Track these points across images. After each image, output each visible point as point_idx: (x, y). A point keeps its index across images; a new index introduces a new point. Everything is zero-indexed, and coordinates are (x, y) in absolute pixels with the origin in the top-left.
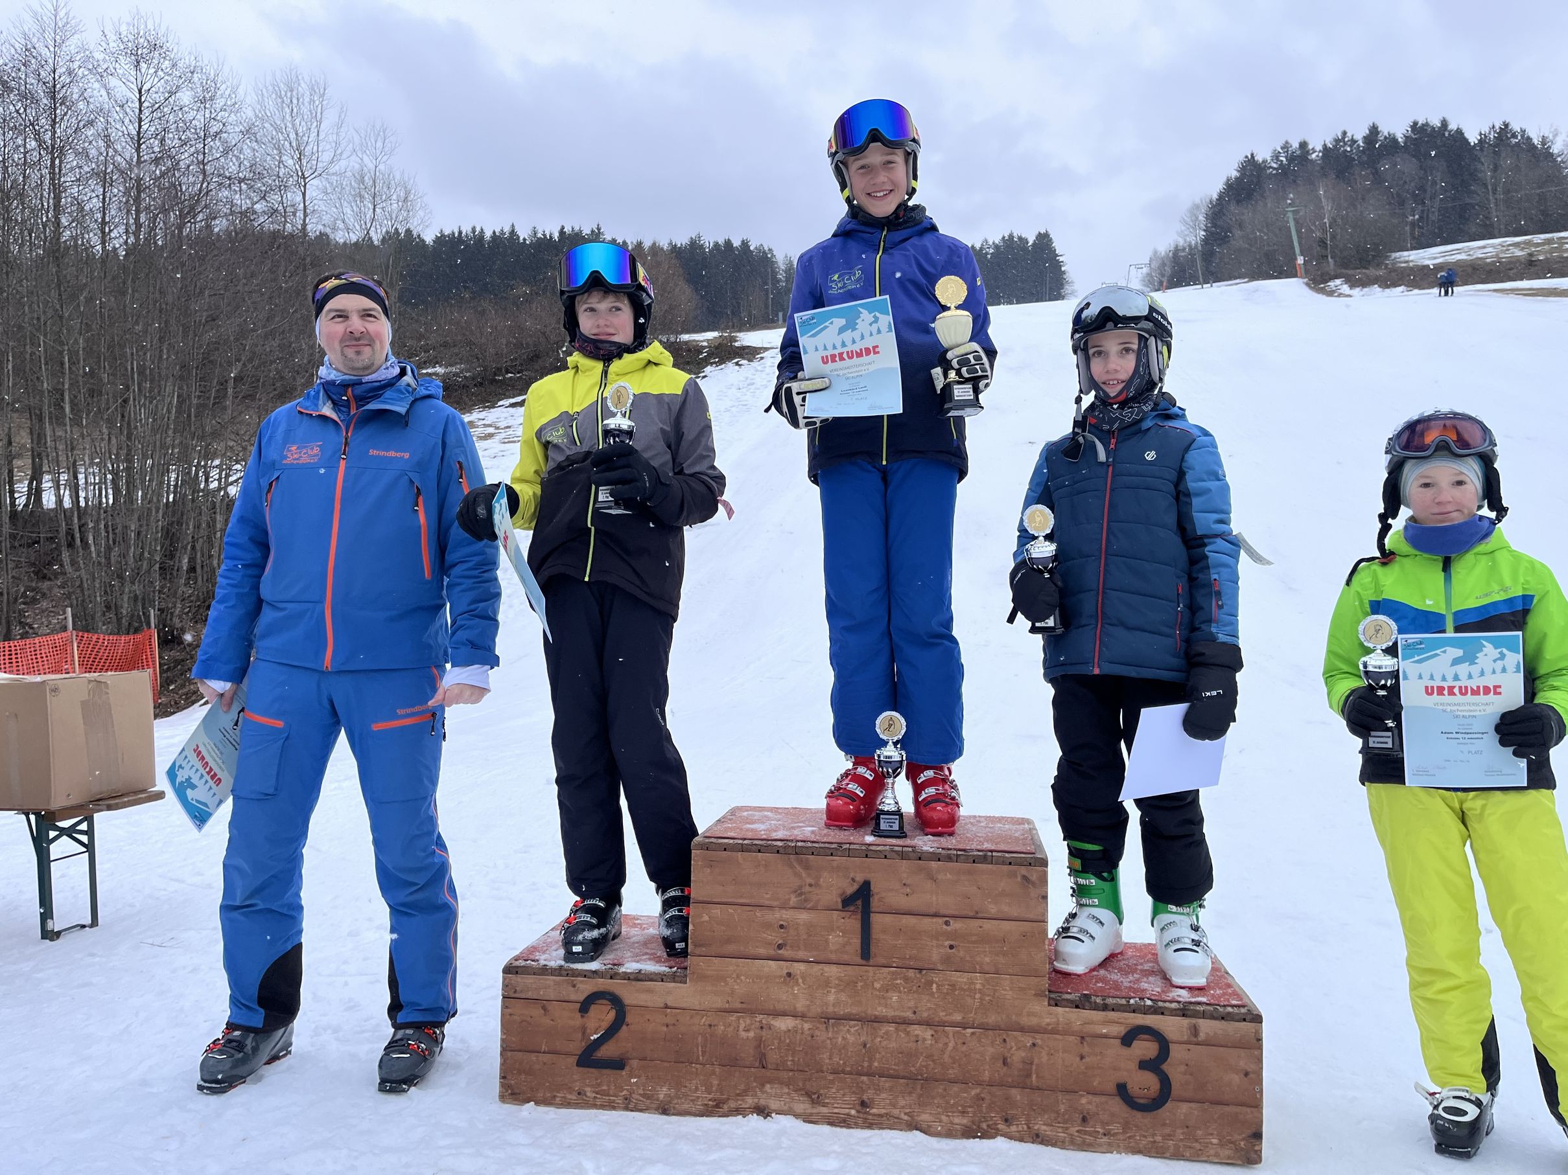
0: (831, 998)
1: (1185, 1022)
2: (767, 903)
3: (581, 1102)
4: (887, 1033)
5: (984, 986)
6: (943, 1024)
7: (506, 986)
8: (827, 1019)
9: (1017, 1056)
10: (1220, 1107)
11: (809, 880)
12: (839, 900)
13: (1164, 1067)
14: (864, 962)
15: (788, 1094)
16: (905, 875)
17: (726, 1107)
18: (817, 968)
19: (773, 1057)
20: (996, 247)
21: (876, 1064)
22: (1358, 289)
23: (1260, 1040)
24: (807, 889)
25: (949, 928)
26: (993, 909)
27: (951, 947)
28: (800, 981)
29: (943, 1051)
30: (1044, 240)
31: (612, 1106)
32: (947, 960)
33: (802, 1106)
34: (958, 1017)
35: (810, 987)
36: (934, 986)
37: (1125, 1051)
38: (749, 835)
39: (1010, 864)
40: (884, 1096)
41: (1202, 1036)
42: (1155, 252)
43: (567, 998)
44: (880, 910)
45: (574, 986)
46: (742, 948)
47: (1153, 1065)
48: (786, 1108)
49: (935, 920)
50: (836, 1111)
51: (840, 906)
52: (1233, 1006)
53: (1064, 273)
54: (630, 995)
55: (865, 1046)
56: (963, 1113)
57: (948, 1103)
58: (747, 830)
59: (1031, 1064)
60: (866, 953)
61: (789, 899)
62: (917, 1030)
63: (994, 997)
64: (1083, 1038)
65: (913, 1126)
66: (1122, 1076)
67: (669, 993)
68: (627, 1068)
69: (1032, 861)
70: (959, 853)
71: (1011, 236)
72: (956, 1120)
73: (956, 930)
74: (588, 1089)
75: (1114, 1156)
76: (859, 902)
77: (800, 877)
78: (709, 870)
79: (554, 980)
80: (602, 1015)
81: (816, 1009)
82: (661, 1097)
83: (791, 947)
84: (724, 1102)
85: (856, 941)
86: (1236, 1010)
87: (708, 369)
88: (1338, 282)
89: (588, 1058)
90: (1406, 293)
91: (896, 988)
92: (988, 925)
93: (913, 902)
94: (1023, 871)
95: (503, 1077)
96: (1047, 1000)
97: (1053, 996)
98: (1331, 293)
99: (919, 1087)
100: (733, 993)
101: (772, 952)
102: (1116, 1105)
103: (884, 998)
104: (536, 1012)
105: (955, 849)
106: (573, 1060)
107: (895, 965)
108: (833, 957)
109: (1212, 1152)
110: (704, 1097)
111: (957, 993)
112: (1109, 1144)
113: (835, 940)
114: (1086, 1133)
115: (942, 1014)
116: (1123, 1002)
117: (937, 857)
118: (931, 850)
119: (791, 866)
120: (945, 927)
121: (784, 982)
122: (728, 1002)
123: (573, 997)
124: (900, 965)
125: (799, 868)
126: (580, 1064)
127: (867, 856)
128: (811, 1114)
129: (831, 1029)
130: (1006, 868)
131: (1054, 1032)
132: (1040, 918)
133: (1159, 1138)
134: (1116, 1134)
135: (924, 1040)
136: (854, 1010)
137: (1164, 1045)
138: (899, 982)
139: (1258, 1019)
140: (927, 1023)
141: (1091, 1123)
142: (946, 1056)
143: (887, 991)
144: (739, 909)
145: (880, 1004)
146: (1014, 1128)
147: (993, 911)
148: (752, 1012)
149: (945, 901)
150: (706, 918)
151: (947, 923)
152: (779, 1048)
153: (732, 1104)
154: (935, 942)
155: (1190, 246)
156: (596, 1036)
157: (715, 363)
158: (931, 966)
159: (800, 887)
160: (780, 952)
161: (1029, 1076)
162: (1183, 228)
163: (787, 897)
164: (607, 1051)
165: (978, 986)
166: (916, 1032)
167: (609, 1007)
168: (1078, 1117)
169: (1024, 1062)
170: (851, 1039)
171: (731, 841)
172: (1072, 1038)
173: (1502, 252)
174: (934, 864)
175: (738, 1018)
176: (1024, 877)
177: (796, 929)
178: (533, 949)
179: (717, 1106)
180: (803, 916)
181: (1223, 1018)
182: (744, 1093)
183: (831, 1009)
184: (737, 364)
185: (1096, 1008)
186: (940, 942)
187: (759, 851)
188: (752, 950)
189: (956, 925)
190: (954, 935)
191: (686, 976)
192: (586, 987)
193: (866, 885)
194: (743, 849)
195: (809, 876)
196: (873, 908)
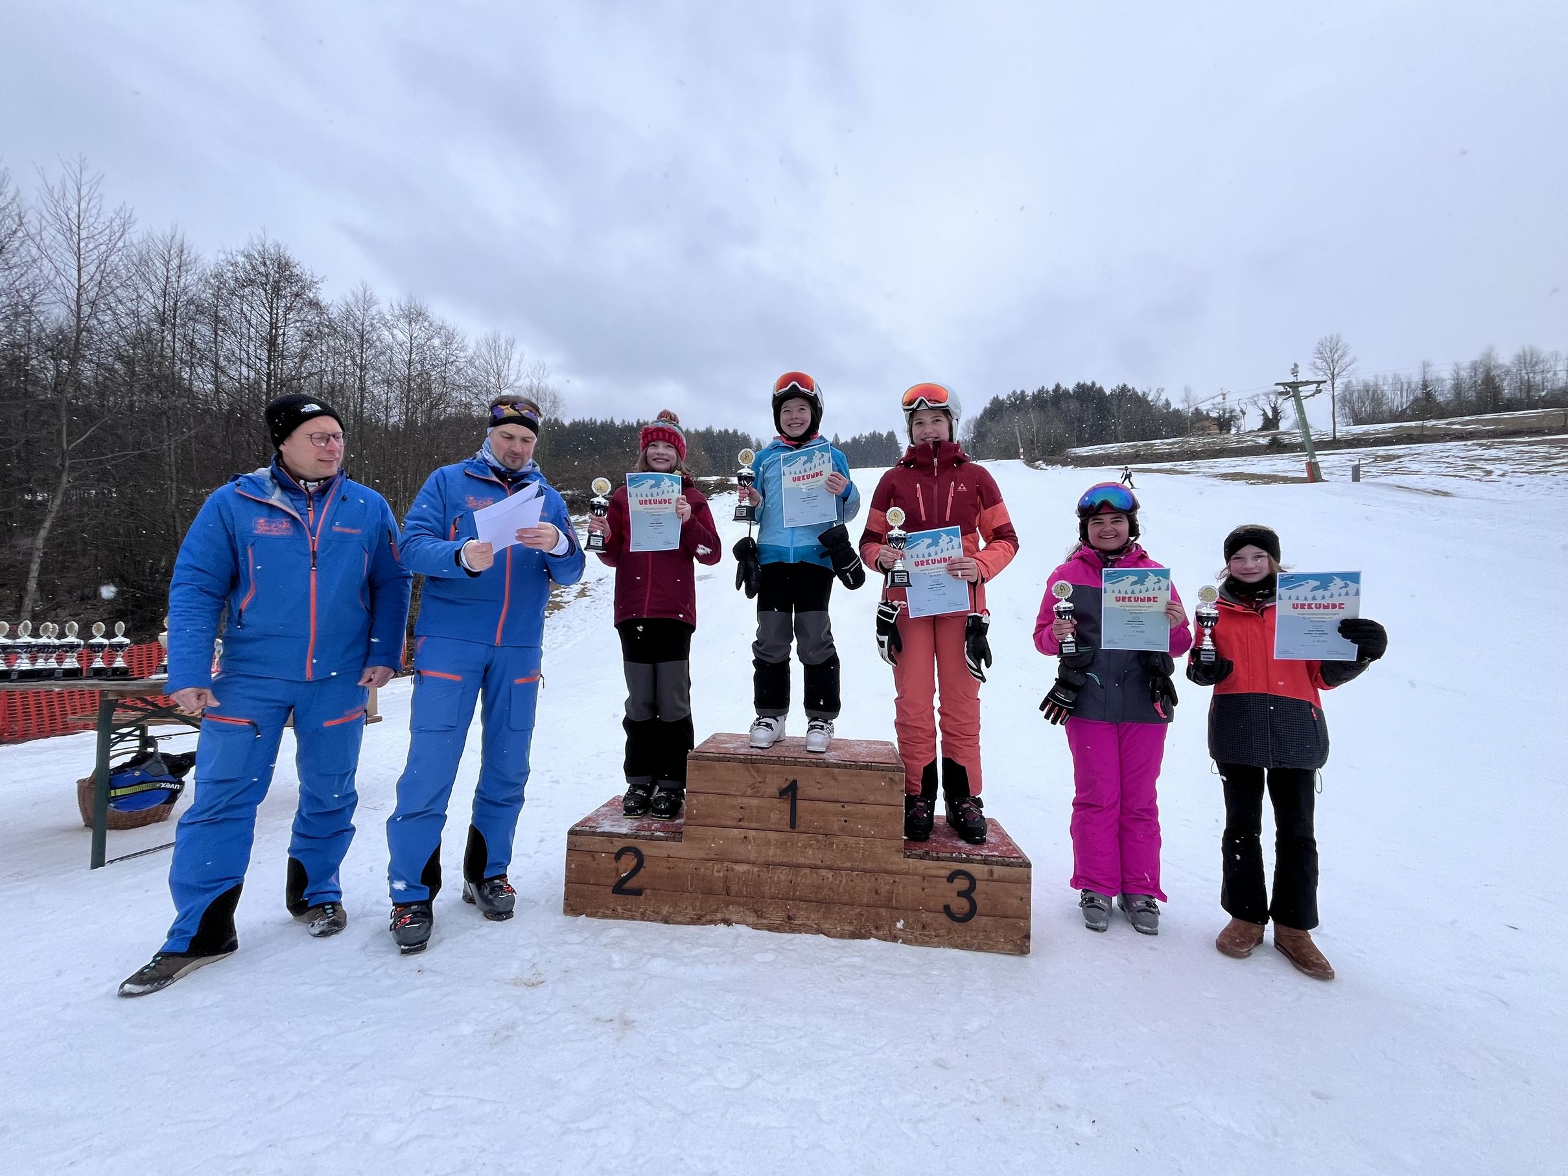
0: (771, 852)
1: (986, 868)
2: (733, 793)
3: (615, 915)
4: (805, 874)
5: (865, 845)
6: (840, 869)
7: (569, 843)
8: (768, 865)
9: (884, 889)
10: (1005, 919)
11: (759, 779)
12: (778, 792)
13: (973, 895)
14: (792, 830)
15: (743, 911)
16: (818, 777)
17: (704, 919)
18: (762, 833)
19: (734, 889)
21: (798, 893)
22: (1050, 466)
23: (1029, 878)
24: (757, 785)
25: (844, 810)
26: (871, 798)
27: (845, 821)
28: (752, 841)
29: (839, 886)
30: (892, 435)
31: (633, 918)
32: (843, 829)
33: (752, 919)
34: (848, 865)
35: (758, 845)
36: (835, 845)
37: (950, 885)
38: (723, 751)
39: (882, 770)
40: (802, 913)
41: (995, 876)
43: (607, 851)
44: (803, 798)
45: (612, 843)
46: (717, 821)
47: (966, 894)
48: (741, 920)
49: (836, 804)
50: (773, 922)
51: (778, 796)
52: (1014, 858)
54: (647, 849)
55: (791, 882)
56: (850, 923)
57: (841, 917)
58: (722, 748)
59: (893, 893)
60: (793, 825)
61: (747, 791)
62: (824, 872)
63: (870, 852)
64: (924, 877)
65: (819, 931)
66: (948, 901)
67: (671, 848)
68: (643, 895)
72: (846, 928)
73: (848, 811)
74: (619, 908)
75: (941, 949)
76: (790, 793)
77: (752, 776)
78: (697, 772)
79: (600, 840)
80: (629, 862)
81: (761, 860)
82: (664, 912)
83: (747, 820)
84: (704, 916)
85: (787, 817)
86: (1015, 860)
88: (1040, 462)
89: (620, 888)
91: (811, 846)
92: (868, 808)
93: (823, 793)
94: (890, 775)
95: (566, 899)
96: (903, 854)
97: (907, 851)
98: (1037, 468)
99: (824, 907)
100: (710, 848)
101: (735, 823)
102: (944, 918)
104: (588, 859)
106: (610, 890)
107: (810, 832)
108: (773, 827)
109: (1000, 947)
110: (691, 912)
111: (848, 849)
112: (939, 942)
113: (774, 816)
114: (925, 935)
115: (839, 862)
116: (949, 855)
117: (838, 766)
119: (749, 771)
120: (842, 809)
121: (743, 842)
122: (707, 854)
123: (611, 850)
124: (814, 832)
125: (753, 772)
126: (614, 892)
128: (757, 924)
129: (770, 872)
131: (907, 873)
133: (968, 938)
134: (942, 936)
135: (828, 878)
136: (785, 860)
137: (972, 880)
138: (813, 842)
139: (1029, 865)
140: (830, 868)
141: (928, 929)
142: (841, 888)
143: (806, 848)
144: (716, 797)
145: (801, 857)
146: (881, 933)
148: (722, 861)
149: (842, 793)
150: (695, 802)
151: (843, 807)
152: (738, 883)
153: (709, 918)
154: (836, 818)
156: (624, 875)
158: (833, 833)
159: (754, 784)
160: (740, 823)
161: (891, 901)
163: (745, 790)
164: (629, 885)
165: (861, 845)
166: (823, 874)
167: (634, 856)
168: (920, 926)
169: (888, 892)
170: (783, 878)
171: (712, 755)
172: (917, 877)
173: (1123, 450)
174: (836, 770)
175: (713, 864)
176: (891, 779)
177: (751, 809)
178: (588, 819)
179: (699, 919)
180: (755, 802)
181: (1008, 865)
182: (717, 910)
183: (771, 859)
185: (933, 859)
186: (839, 818)
187: (729, 761)
188: (723, 822)
189: (848, 808)
190: (847, 814)
191: (681, 838)
192: (619, 844)
193: (795, 782)
194: (719, 760)
195: (759, 776)
196: (798, 797)
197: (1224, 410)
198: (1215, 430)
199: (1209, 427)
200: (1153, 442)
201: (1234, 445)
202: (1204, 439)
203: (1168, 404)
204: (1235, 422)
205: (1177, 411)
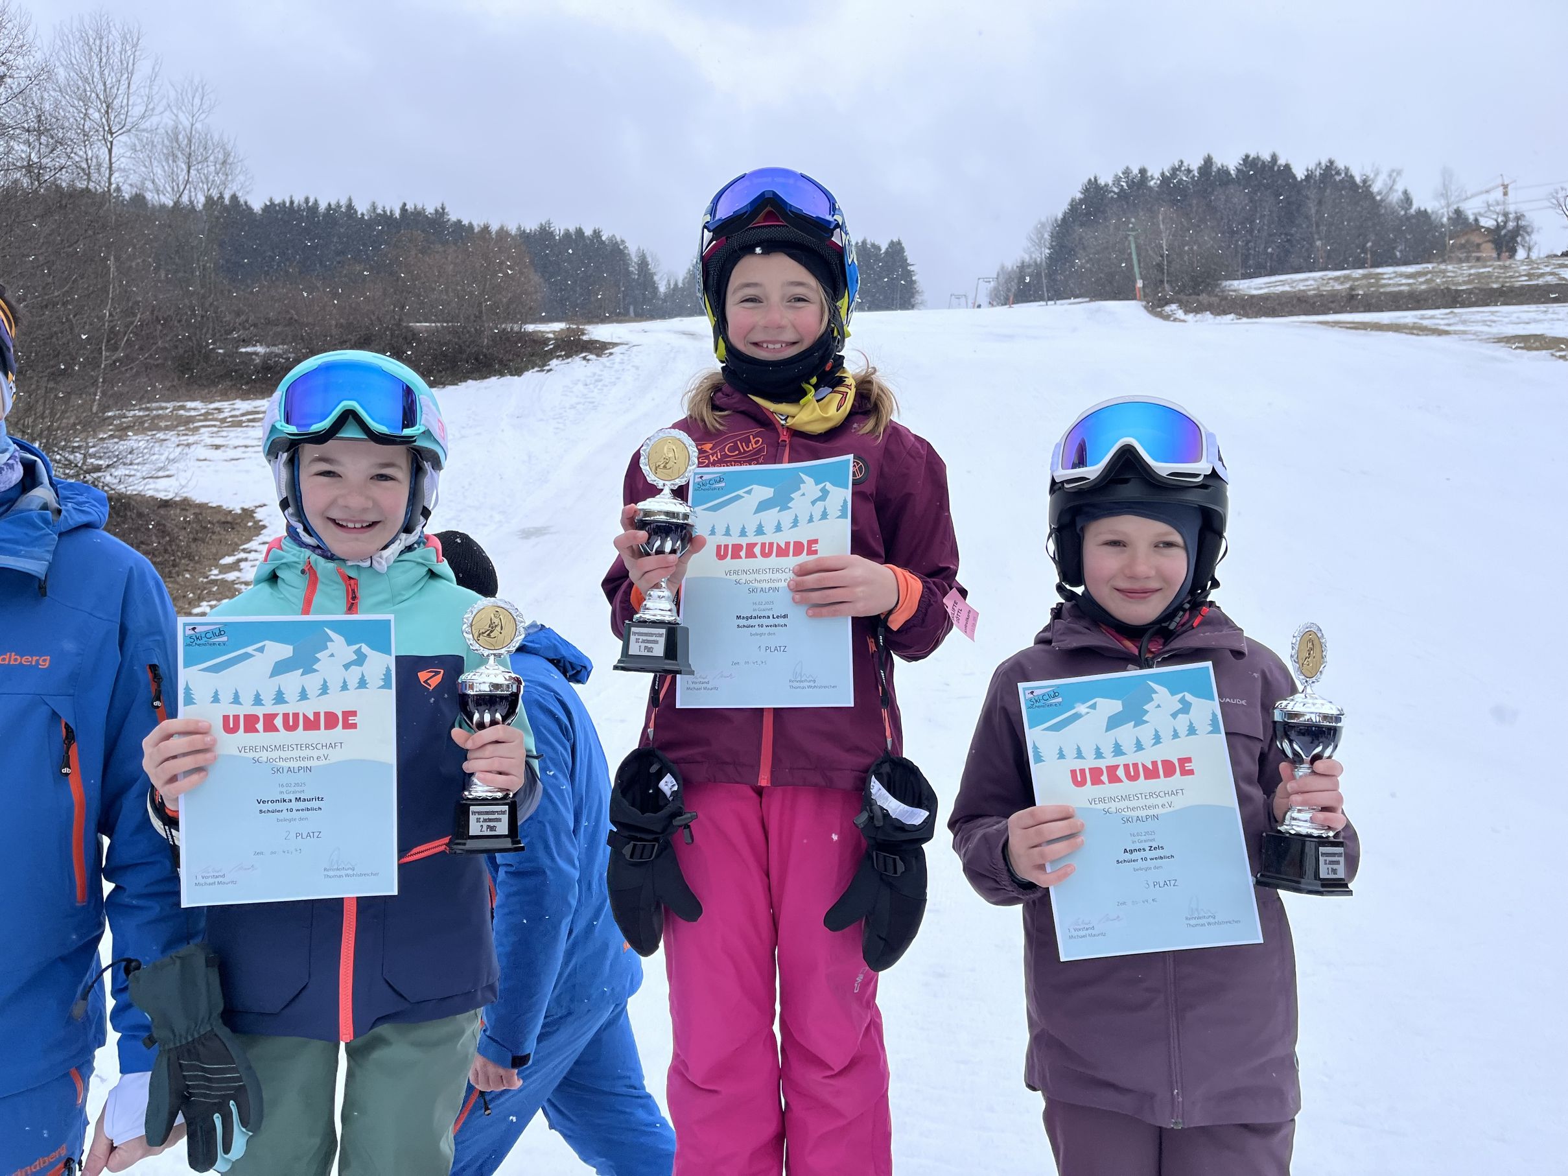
22: (1192, 315)
30: (896, 249)
42: (1003, 267)
53: (914, 282)
87: (554, 362)
88: (1174, 307)
90: (1235, 321)
98: (1167, 317)
155: (1035, 262)
157: (560, 356)
162: (1029, 245)
173: (1323, 285)
184: (584, 358)
197: (1506, 215)
198: (1488, 251)
199: (1478, 245)
200: (1379, 270)
201: (1523, 281)
202: (1470, 268)
203: (1407, 199)
204: (1523, 238)
205: (1423, 215)
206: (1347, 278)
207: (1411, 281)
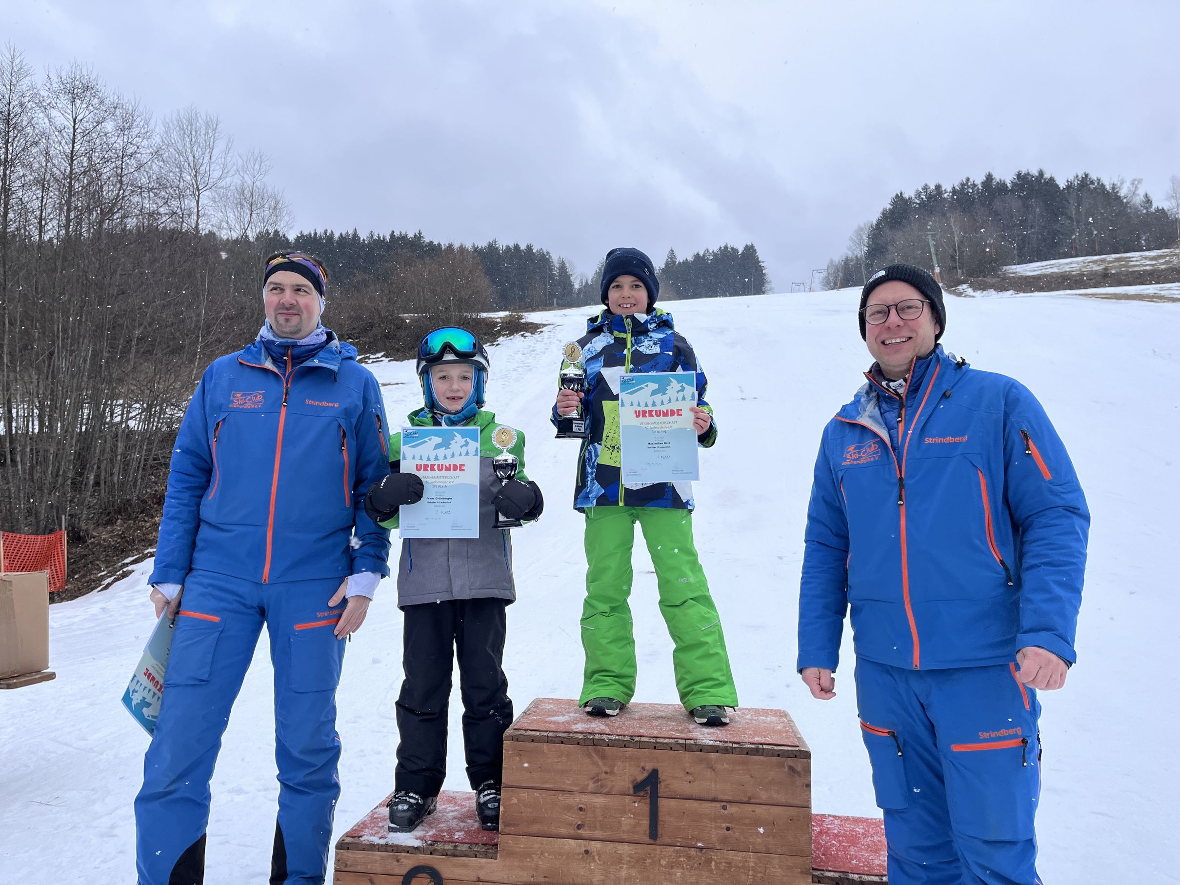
0: (623, 873)
2: (568, 788)
5: (756, 863)
7: (338, 861)
11: (605, 769)
12: (631, 786)
14: (651, 841)
16: (688, 765)
18: (611, 846)
20: (715, 254)
22: (979, 292)
24: (603, 776)
25: (726, 812)
26: (764, 796)
27: (728, 829)
28: (596, 857)
30: (750, 251)
32: (724, 840)
35: (604, 863)
36: (713, 863)
38: (553, 727)
39: (779, 756)
42: (831, 261)
43: (391, 872)
44: (665, 795)
45: (398, 861)
46: (546, 828)
49: (714, 804)
51: (632, 792)
53: (764, 275)
54: (447, 870)
58: (550, 722)
60: (654, 833)
61: (588, 785)
63: (765, 874)
67: (481, 868)
69: (798, 754)
70: (735, 746)
71: (726, 247)
73: (732, 814)
76: (648, 788)
77: (595, 764)
78: (518, 759)
79: (380, 856)
81: (610, 883)
83: (589, 827)
85: (646, 822)
87: (501, 339)
88: (965, 286)
90: (1014, 296)
91: (679, 865)
92: (760, 810)
93: (695, 789)
94: (790, 762)
96: (810, 877)
97: (817, 873)
98: (960, 295)
100: (537, 868)
101: (572, 832)
103: (669, 874)
105: (730, 742)
107: (678, 844)
108: (625, 836)
111: (732, 870)
113: (627, 821)
117: (715, 749)
118: (711, 743)
119: (589, 756)
120: (722, 811)
121: (583, 857)
122: (533, 876)
123: (397, 871)
124: (683, 844)
125: (596, 758)
127: (655, 748)
130: (774, 759)
132: (805, 805)
138: (682, 859)
143: (672, 868)
144: (545, 794)
147: (764, 797)
149: (723, 788)
150: (515, 801)
151: (724, 808)
154: (713, 825)
155: (856, 257)
157: (506, 334)
158: (710, 846)
159: (598, 774)
160: (580, 831)
162: (852, 244)
163: (586, 783)
165: (752, 864)
167: (429, 880)
171: (538, 734)
174: (713, 756)
176: (791, 768)
177: (594, 812)
178: (361, 825)
180: (600, 800)
184: (522, 335)
186: (718, 824)
187: (562, 743)
188: (553, 830)
189: (732, 809)
190: (730, 818)
191: (496, 852)
192: (409, 862)
193: (654, 773)
194: (548, 740)
195: (605, 764)
196: (659, 795)
206: (1103, 261)
207: (1154, 262)
